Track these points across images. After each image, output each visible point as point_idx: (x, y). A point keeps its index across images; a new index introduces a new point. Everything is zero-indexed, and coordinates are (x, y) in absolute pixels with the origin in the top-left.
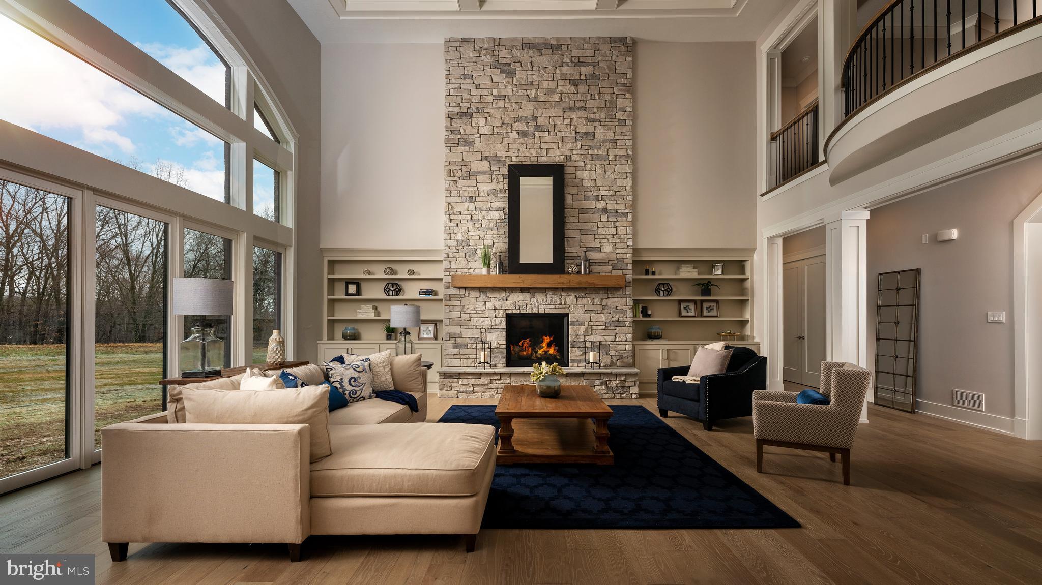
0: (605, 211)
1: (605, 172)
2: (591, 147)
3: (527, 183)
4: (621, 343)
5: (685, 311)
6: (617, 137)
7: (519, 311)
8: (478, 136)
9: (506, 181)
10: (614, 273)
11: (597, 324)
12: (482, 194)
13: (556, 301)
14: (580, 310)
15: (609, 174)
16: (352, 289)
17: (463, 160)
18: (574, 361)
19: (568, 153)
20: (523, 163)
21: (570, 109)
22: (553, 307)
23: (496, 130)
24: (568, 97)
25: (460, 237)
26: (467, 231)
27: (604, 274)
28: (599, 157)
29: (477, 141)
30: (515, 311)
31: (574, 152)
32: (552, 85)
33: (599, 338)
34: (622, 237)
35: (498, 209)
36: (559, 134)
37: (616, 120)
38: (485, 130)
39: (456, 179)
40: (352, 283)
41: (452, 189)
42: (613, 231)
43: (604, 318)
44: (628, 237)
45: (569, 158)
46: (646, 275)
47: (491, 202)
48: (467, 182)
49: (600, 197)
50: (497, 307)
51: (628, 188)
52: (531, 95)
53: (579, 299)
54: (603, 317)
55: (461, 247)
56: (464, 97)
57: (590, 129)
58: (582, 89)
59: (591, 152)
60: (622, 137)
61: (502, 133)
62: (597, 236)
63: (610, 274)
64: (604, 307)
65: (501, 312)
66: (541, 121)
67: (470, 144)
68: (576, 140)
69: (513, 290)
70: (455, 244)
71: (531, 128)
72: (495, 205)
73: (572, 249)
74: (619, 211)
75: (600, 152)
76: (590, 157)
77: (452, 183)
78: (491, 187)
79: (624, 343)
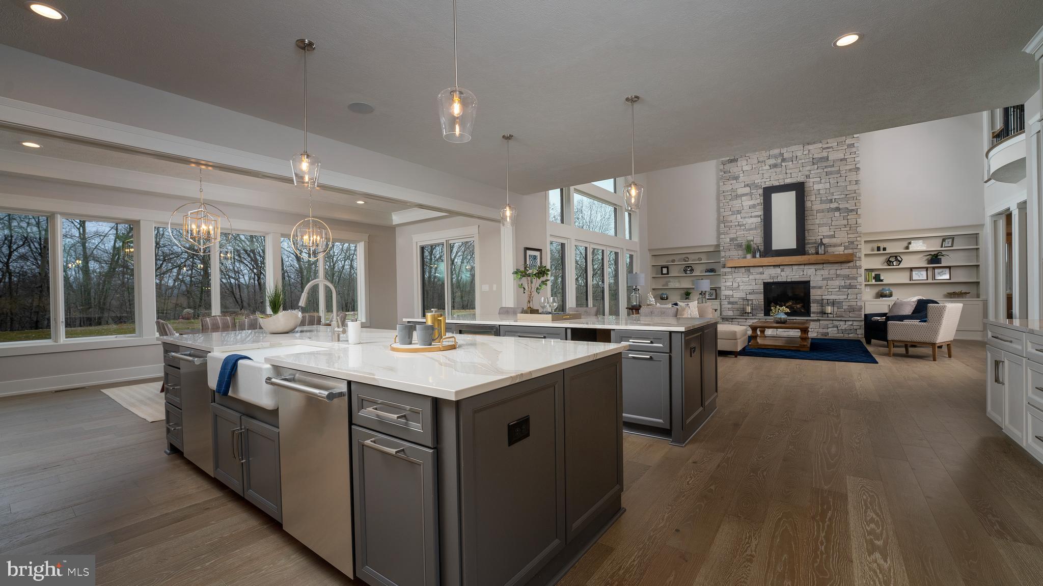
0: (838, 209)
1: (837, 183)
2: (826, 167)
3: (776, 197)
4: (853, 300)
5: (917, 276)
6: (846, 157)
7: (772, 280)
8: (742, 172)
9: (762, 198)
10: (846, 251)
11: (832, 287)
12: (745, 208)
13: (800, 273)
14: (819, 278)
15: (841, 183)
16: (665, 271)
17: (732, 189)
18: (814, 313)
19: (807, 173)
20: (774, 185)
21: (808, 143)
22: (798, 276)
23: (754, 166)
26: (736, 232)
27: (837, 253)
28: (831, 173)
29: (741, 175)
30: (769, 281)
31: (812, 172)
33: (834, 297)
34: (852, 226)
35: (756, 217)
36: (800, 162)
37: (845, 145)
38: (745, 168)
39: (727, 201)
40: (664, 267)
41: (725, 207)
42: (845, 222)
43: (838, 283)
44: (858, 225)
45: (808, 177)
46: (878, 251)
47: (752, 213)
48: (735, 202)
49: (833, 200)
50: (757, 278)
51: (857, 191)
53: (818, 271)
55: (732, 242)
57: (825, 154)
59: (825, 170)
60: (851, 156)
61: (758, 168)
62: (831, 227)
63: (843, 253)
64: (838, 276)
65: (760, 281)
66: (786, 156)
67: (736, 178)
68: (814, 164)
69: (768, 267)
70: (728, 241)
71: (779, 161)
72: (754, 214)
73: (811, 238)
74: (849, 208)
75: (833, 169)
76: (825, 173)
78: (751, 203)
79: (855, 300)
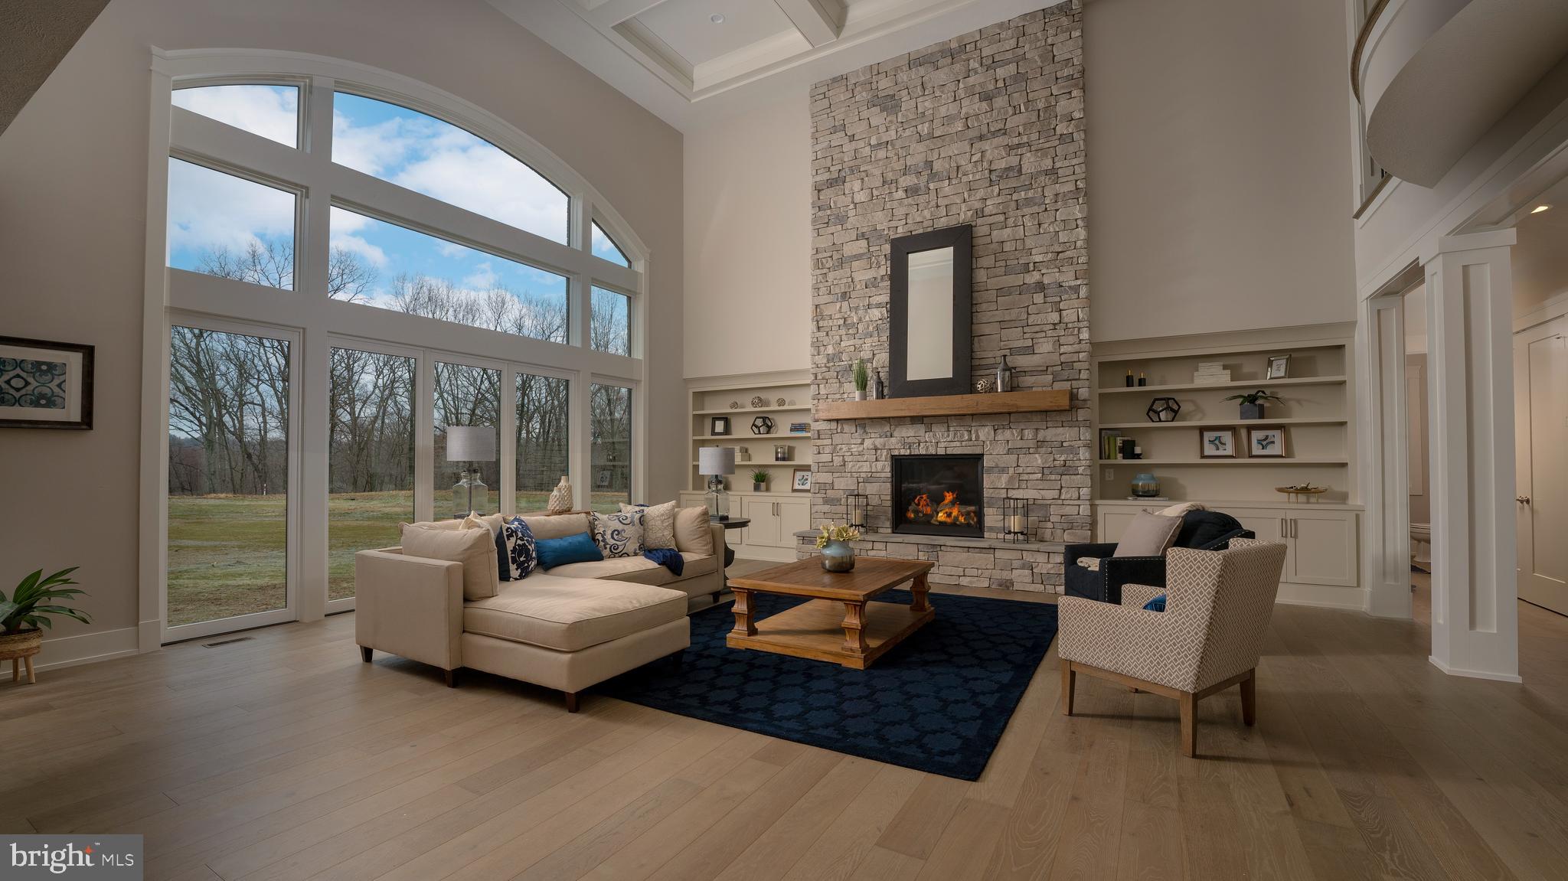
0: (1041, 287)
1: (1039, 224)
2: (1015, 189)
3: (917, 262)
4: (1071, 502)
5: (1213, 446)
6: (1058, 165)
7: (908, 451)
8: (852, 206)
9: (889, 263)
10: (1057, 386)
11: (1029, 470)
12: (858, 287)
13: (962, 436)
14: (1001, 449)
15: (1046, 225)
16: (720, 426)
17: (834, 244)
18: (991, 530)
19: (978, 205)
20: (913, 233)
21: (981, 138)
22: (958, 444)
23: (875, 193)
24: (978, 120)
25: (830, 350)
26: (839, 341)
27: (1040, 389)
28: (1029, 202)
29: (851, 213)
30: (903, 452)
31: (988, 202)
32: (953, 109)
33: (1030, 494)
34: (1070, 325)
35: (879, 306)
36: (965, 179)
37: (1056, 137)
38: (861, 197)
39: (825, 271)
40: (719, 419)
41: (821, 285)
42: (1054, 317)
43: (1040, 461)
44: (1081, 325)
45: (980, 213)
46: (1128, 386)
47: (870, 297)
48: (838, 273)
49: (1031, 265)
50: (879, 446)
51: (1079, 244)
52: (923, 131)
53: (1000, 431)
54: (1038, 460)
55: (832, 364)
56: (835, 157)
57: (1014, 161)
58: (1000, 102)
59: (1015, 196)
60: (1066, 163)
61: (883, 196)
62: (1026, 329)
63: (1050, 389)
64: (1040, 444)
65: (885, 452)
66: (937, 166)
67: (842, 220)
68: (991, 183)
69: (900, 421)
70: (825, 361)
71: (924, 178)
72: (876, 300)
73: (989, 351)
74: (1064, 284)
75: (1030, 194)
76: (1013, 205)
77: (820, 277)
78: (869, 275)
79: (1076, 502)
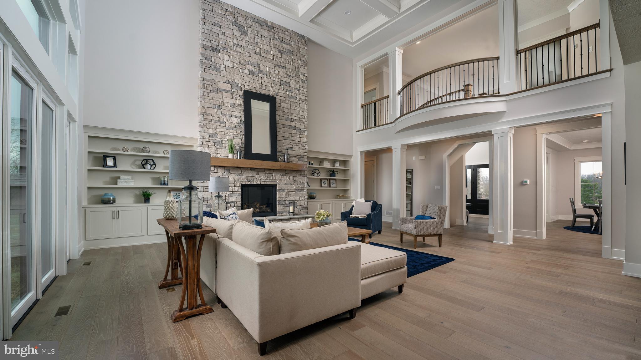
0: (295, 128)
1: (295, 106)
2: (288, 91)
3: (255, 104)
4: (302, 201)
5: (324, 184)
6: (300, 89)
7: (249, 182)
8: (223, 66)
9: (242, 100)
10: (300, 162)
11: (291, 191)
12: (226, 105)
13: (270, 177)
14: (283, 183)
15: (297, 107)
16: (110, 161)
17: (213, 80)
18: (279, 212)
19: (277, 91)
20: (252, 91)
21: (278, 66)
22: (269, 180)
23: (235, 65)
24: (277, 58)
25: (211, 131)
26: (216, 128)
27: (294, 163)
28: (292, 97)
29: (223, 69)
30: (247, 183)
31: (280, 91)
32: (268, 49)
33: (292, 199)
34: (303, 143)
35: (236, 117)
36: (272, 78)
37: (300, 79)
38: (229, 64)
39: (208, 91)
40: (110, 157)
41: (206, 97)
42: (299, 139)
44: (306, 144)
45: (277, 94)
46: (309, 165)
47: (232, 112)
48: (216, 95)
49: (293, 119)
50: (236, 180)
51: (306, 117)
52: (257, 50)
53: (283, 176)
54: (294, 187)
55: (212, 138)
56: (215, 37)
57: (288, 80)
58: (284, 56)
59: (288, 93)
60: (303, 89)
61: (239, 69)
62: (291, 141)
63: (297, 163)
64: (295, 181)
65: (239, 183)
66: (262, 68)
67: (218, 70)
68: (281, 85)
69: (246, 169)
70: (208, 136)
71: (257, 70)
72: (235, 114)
73: (281, 147)
74: (301, 129)
75: (293, 95)
76: (288, 96)
77: (205, 94)
78: (232, 101)
79: (304, 201)
